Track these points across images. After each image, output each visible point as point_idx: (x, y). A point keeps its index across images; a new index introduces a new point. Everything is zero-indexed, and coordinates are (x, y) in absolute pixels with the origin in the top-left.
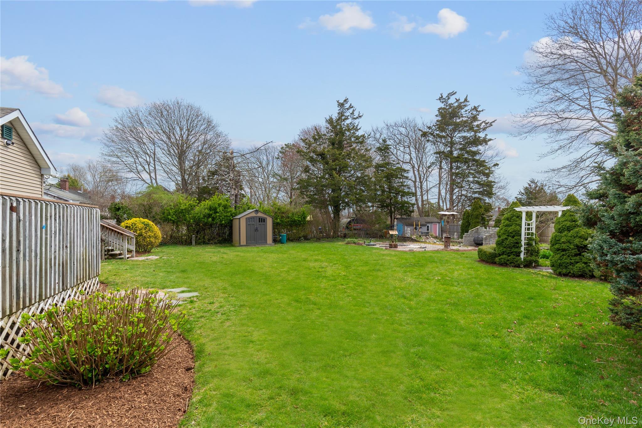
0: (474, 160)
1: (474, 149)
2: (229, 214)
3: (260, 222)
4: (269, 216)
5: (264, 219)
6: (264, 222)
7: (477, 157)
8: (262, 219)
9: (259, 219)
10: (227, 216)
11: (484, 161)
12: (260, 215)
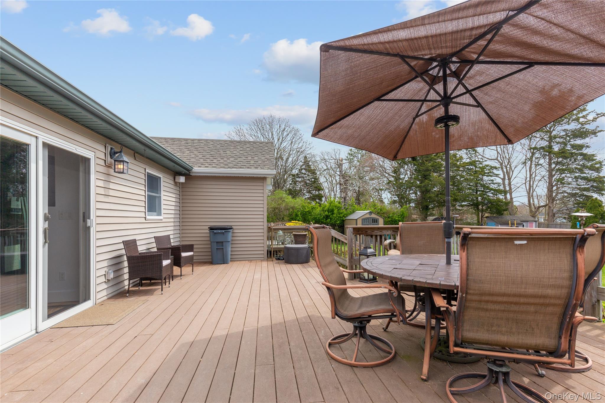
0: (582, 154)
1: (579, 142)
2: (342, 215)
3: (373, 222)
4: (381, 216)
5: (377, 220)
6: (377, 222)
7: (585, 151)
8: (375, 219)
9: (373, 219)
10: (340, 217)
11: (593, 155)
12: (373, 216)
